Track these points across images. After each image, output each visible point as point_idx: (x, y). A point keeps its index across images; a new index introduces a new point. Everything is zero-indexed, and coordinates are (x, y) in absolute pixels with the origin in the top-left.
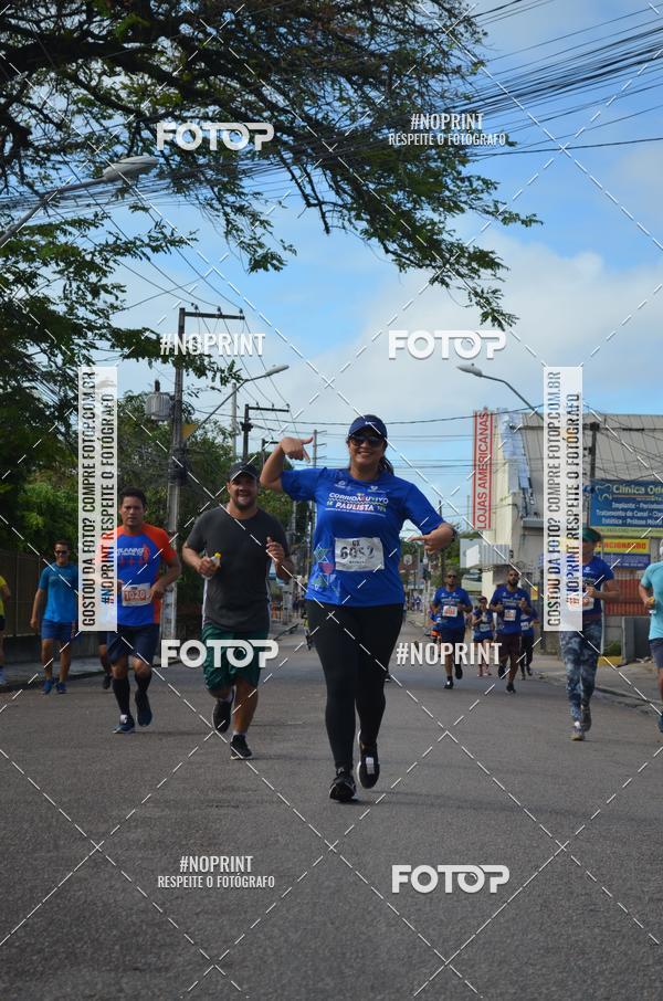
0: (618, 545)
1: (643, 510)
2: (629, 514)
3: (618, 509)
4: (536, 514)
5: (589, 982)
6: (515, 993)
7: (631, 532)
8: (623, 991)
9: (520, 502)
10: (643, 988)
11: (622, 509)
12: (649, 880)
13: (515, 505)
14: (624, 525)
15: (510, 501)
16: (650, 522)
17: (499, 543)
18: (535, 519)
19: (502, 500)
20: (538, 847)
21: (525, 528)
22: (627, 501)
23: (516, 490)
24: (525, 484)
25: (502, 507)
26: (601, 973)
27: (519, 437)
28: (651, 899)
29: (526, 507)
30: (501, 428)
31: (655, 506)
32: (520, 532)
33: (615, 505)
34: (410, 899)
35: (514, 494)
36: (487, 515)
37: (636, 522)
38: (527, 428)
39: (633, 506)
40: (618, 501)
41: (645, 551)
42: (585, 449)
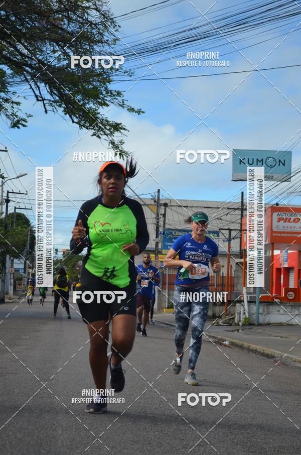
42: (161, 215)
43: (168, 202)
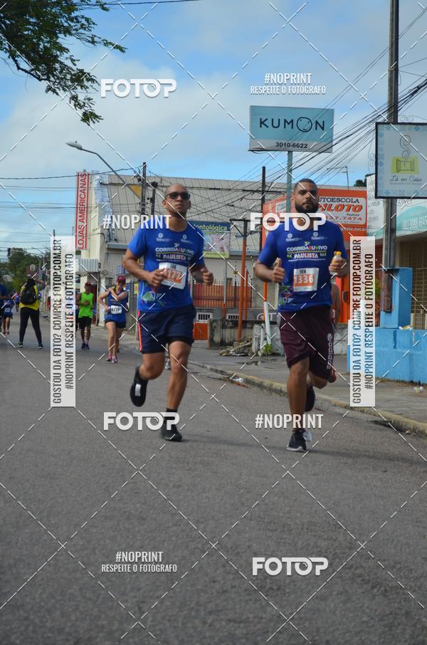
4: (116, 240)
5: (131, 537)
6: (83, 545)
8: (152, 543)
9: (105, 232)
10: (164, 541)
12: (174, 474)
13: (102, 234)
15: (99, 231)
17: (92, 258)
18: (115, 243)
19: (94, 230)
20: (105, 453)
21: (109, 249)
25: (94, 235)
26: (139, 531)
27: (106, 190)
28: (174, 486)
29: (109, 236)
30: (95, 184)
32: (105, 251)
34: (20, 486)
35: (102, 227)
36: (84, 240)
38: (111, 184)
42: (148, 199)
43: (157, 180)
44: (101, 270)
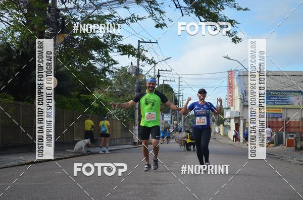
0: (273, 111)
1: (280, 99)
2: (276, 101)
3: (272, 99)
4: (246, 101)
7: (276, 106)
9: (242, 98)
11: (274, 99)
13: (240, 99)
14: (274, 104)
15: (239, 97)
16: (282, 103)
17: (236, 110)
18: (246, 103)
19: (236, 97)
21: (244, 106)
22: (275, 97)
23: (241, 94)
24: (244, 92)
25: (236, 99)
27: (241, 78)
29: (244, 99)
30: (236, 75)
31: (284, 98)
32: (242, 107)
33: (271, 98)
35: (240, 96)
36: (232, 102)
37: (278, 103)
38: (244, 75)
39: (277, 98)
40: (273, 97)
41: (281, 112)
44: (241, 116)
